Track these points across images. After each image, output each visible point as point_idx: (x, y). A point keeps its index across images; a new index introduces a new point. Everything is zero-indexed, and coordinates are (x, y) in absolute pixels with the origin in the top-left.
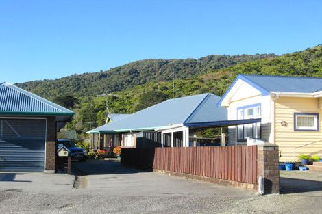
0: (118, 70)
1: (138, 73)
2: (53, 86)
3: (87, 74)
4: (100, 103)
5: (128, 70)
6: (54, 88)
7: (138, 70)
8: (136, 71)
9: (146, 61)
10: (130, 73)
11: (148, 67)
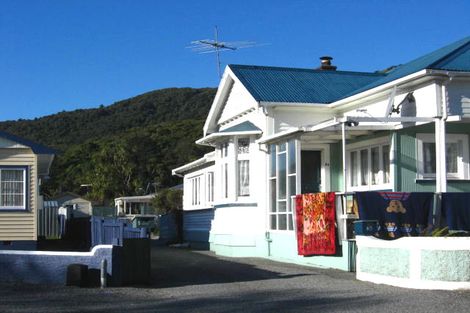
0: (125, 105)
1: (155, 109)
2: (29, 128)
3: (81, 110)
4: (73, 155)
5: (139, 105)
6: (32, 131)
7: (155, 104)
8: (152, 106)
9: (167, 90)
10: (142, 109)
11: (170, 99)
